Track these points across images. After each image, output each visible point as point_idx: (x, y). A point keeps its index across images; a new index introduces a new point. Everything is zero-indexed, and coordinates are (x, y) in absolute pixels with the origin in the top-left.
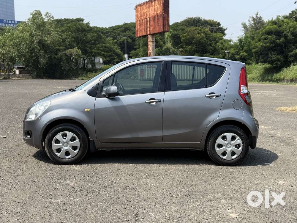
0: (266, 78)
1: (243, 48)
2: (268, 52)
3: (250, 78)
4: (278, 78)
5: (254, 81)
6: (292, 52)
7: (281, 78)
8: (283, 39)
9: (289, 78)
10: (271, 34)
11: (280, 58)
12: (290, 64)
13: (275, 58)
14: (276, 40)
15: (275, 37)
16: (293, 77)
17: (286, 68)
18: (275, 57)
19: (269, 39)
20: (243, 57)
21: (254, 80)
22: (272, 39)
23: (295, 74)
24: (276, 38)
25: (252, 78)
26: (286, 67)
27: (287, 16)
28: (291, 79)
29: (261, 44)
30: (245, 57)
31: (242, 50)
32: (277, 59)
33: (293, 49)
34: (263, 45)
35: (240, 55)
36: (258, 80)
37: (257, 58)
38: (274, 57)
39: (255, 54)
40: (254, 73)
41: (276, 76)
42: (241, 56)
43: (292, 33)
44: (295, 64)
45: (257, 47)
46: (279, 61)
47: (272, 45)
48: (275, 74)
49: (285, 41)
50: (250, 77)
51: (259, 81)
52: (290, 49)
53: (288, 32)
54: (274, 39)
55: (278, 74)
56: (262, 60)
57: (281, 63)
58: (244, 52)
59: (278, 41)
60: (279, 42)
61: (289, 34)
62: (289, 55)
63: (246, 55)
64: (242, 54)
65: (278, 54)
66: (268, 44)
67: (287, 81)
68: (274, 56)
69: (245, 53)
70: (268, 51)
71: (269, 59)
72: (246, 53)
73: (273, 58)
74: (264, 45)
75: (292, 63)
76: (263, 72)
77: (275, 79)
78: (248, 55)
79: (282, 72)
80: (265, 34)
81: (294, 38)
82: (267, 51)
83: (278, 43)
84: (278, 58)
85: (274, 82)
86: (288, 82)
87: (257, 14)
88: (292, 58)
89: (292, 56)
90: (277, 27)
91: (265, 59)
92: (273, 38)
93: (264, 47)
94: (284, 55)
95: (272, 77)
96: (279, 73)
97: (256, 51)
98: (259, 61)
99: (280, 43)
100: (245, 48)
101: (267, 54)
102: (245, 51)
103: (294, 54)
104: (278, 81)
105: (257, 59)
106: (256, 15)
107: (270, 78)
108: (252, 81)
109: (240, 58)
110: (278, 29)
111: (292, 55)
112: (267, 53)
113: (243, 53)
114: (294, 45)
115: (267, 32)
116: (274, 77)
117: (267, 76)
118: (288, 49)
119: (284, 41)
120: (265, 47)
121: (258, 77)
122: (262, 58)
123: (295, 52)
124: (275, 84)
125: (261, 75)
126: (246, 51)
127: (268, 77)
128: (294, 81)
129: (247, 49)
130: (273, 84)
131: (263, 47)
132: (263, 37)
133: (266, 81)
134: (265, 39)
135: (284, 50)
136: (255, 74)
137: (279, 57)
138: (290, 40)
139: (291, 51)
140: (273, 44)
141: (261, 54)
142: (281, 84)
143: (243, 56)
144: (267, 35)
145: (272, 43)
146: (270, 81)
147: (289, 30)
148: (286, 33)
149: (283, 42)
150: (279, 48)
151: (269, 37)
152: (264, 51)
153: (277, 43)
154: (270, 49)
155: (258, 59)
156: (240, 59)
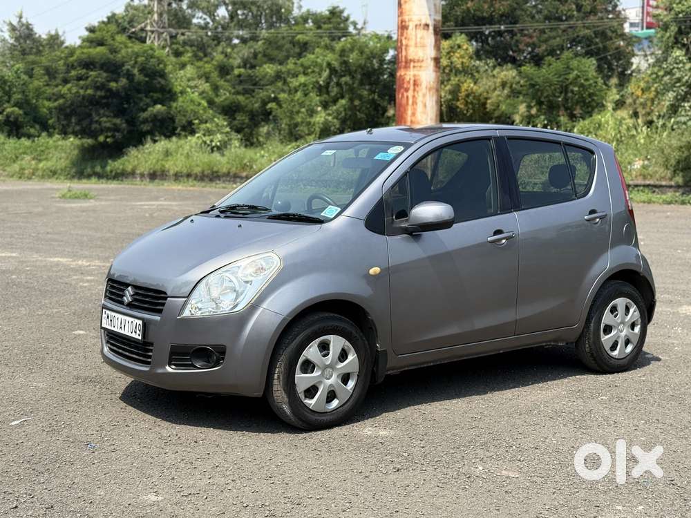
0: (89, 170)
1: (10, 97)
2: (91, 110)
3: (44, 171)
4: (119, 171)
5: (57, 179)
6: (146, 113)
7: (127, 171)
8: (123, 81)
9: (147, 170)
10: (92, 67)
11: (121, 125)
12: (143, 139)
13: (108, 125)
14: (109, 81)
15: (105, 75)
16: (156, 167)
17: (134, 148)
18: (109, 121)
19: (90, 79)
20: (12, 119)
21: (56, 176)
22: (100, 79)
23: (158, 161)
24: (109, 79)
25: (51, 171)
26: (135, 146)
27: (94, 27)
28: (151, 171)
29: (74, 90)
30: (16, 119)
31: (8, 102)
32: (113, 126)
33: (148, 105)
34: (77, 92)
35: (5, 113)
36: (68, 174)
37: (65, 122)
38: (105, 122)
39: (59, 112)
40: (54, 159)
41: (114, 165)
42: (8, 116)
43: (143, 70)
44: (157, 138)
45: (62, 96)
46: (118, 132)
47: (99, 93)
48: (110, 161)
49: (129, 86)
50: (45, 167)
51: (69, 176)
52: (141, 104)
53: (133, 67)
54: (103, 80)
55: (119, 161)
56: (78, 128)
57: (124, 137)
58: (13, 107)
59: (113, 85)
60: (116, 87)
61: (136, 71)
62: (141, 119)
63: (20, 115)
64: (9, 110)
65: (116, 116)
66: (90, 91)
67: (141, 178)
68: (106, 120)
69: (16, 109)
70: (90, 107)
71: (94, 126)
72: (20, 108)
73: (104, 125)
74: (82, 92)
75: (149, 138)
76: (78, 155)
77: (111, 172)
78: (25, 113)
79: (126, 158)
80: (80, 66)
81: (147, 79)
82: (88, 106)
83: (114, 89)
84: (115, 124)
85: (110, 179)
86: (143, 179)
87: (21, 17)
88: (147, 124)
89: (145, 121)
90: (108, 51)
91: (84, 126)
92: (102, 78)
93: (81, 97)
94: (127, 117)
95: (103, 167)
96: (119, 158)
97: (60, 105)
98: (70, 130)
99: (118, 91)
100: (17, 97)
101: (90, 115)
102: (15, 105)
103: (151, 115)
104: (119, 176)
105: (63, 125)
106: (18, 19)
107: (98, 169)
108: (49, 177)
109: (5, 121)
110: (111, 56)
111: (147, 119)
112: (88, 111)
113: (12, 109)
114: (146, 97)
115: (83, 63)
116: (108, 168)
117: (89, 165)
118: (136, 103)
119: (127, 86)
120: (84, 97)
121: (66, 167)
122: (76, 124)
123: (152, 111)
124: (113, 185)
125: (74, 164)
126: (19, 105)
127: (93, 167)
128: (158, 177)
129: (22, 99)
130: (111, 184)
131: (79, 97)
132: (73, 73)
133: (89, 177)
134: (79, 78)
135: (126, 106)
136: (57, 161)
137: (118, 121)
138: (139, 83)
139: (144, 110)
140: (101, 90)
141: (73, 113)
142: (128, 184)
143: (13, 116)
144: (83, 68)
145: (97, 88)
146: (100, 176)
147: (136, 62)
148: (129, 67)
149: (124, 87)
150: (115, 100)
151: (91, 75)
152: (81, 106)
153: (110, 90)
154: (93, 102)
155: (68, 125)
156: (4, 123)
